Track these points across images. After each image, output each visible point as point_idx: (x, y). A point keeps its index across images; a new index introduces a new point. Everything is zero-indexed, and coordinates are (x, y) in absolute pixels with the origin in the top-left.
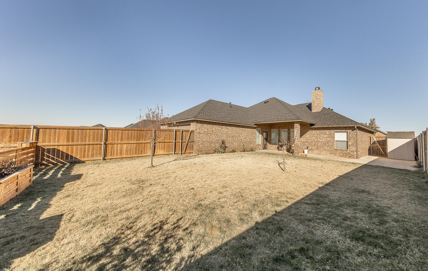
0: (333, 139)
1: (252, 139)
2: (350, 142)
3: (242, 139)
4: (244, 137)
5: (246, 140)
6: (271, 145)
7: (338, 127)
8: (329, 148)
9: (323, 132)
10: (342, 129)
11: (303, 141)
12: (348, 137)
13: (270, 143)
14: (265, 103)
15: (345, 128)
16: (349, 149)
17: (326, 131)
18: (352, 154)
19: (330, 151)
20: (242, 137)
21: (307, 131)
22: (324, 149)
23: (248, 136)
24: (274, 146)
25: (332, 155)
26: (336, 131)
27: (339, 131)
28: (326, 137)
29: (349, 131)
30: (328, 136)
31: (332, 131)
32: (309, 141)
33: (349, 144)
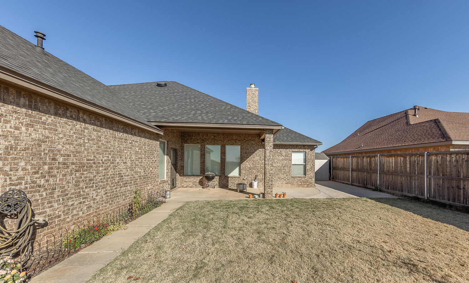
0: (290, 162)
1: (151, 169)
2: (308, 166)
3: (124, 171)
4: (129, 164)
5: (136, 172)
6: (185, 179)
7: (296, 145)
8: (285, 176)
9: (279, 151)
10: (301, 148)
11: (249, 166)
12: (307, 159)
13: (182, 174)
14: (159, 85)
15: (304, 147)
16: (307, 176)
17: (282, 150)
18: (310, 181)
19: (286, 180)
20: (122, 166)
21: (256, 150)
22: (279, 178)
23: (140, 160)
24: (192, 179)
25: (289, 185)
26: (294, 150)
27: (296, 150)
28: (282, 160)
29: (307, 151)
30: (284, 158)
31: (289, 151)
32: (259, 165)
33: (307, 168)
